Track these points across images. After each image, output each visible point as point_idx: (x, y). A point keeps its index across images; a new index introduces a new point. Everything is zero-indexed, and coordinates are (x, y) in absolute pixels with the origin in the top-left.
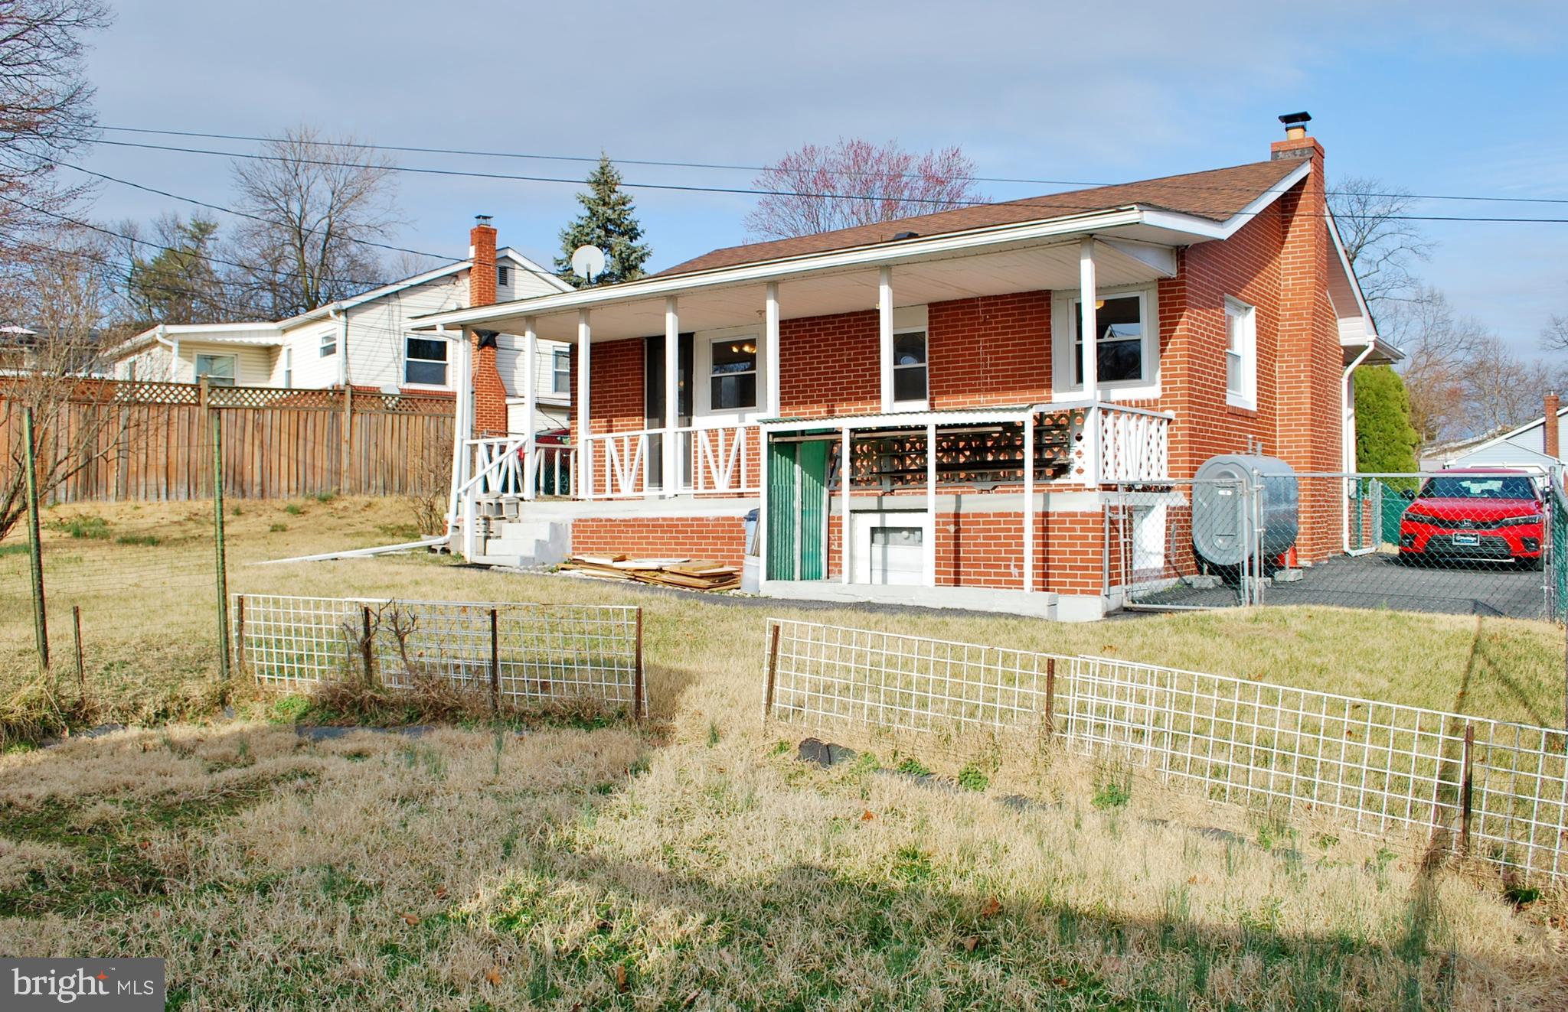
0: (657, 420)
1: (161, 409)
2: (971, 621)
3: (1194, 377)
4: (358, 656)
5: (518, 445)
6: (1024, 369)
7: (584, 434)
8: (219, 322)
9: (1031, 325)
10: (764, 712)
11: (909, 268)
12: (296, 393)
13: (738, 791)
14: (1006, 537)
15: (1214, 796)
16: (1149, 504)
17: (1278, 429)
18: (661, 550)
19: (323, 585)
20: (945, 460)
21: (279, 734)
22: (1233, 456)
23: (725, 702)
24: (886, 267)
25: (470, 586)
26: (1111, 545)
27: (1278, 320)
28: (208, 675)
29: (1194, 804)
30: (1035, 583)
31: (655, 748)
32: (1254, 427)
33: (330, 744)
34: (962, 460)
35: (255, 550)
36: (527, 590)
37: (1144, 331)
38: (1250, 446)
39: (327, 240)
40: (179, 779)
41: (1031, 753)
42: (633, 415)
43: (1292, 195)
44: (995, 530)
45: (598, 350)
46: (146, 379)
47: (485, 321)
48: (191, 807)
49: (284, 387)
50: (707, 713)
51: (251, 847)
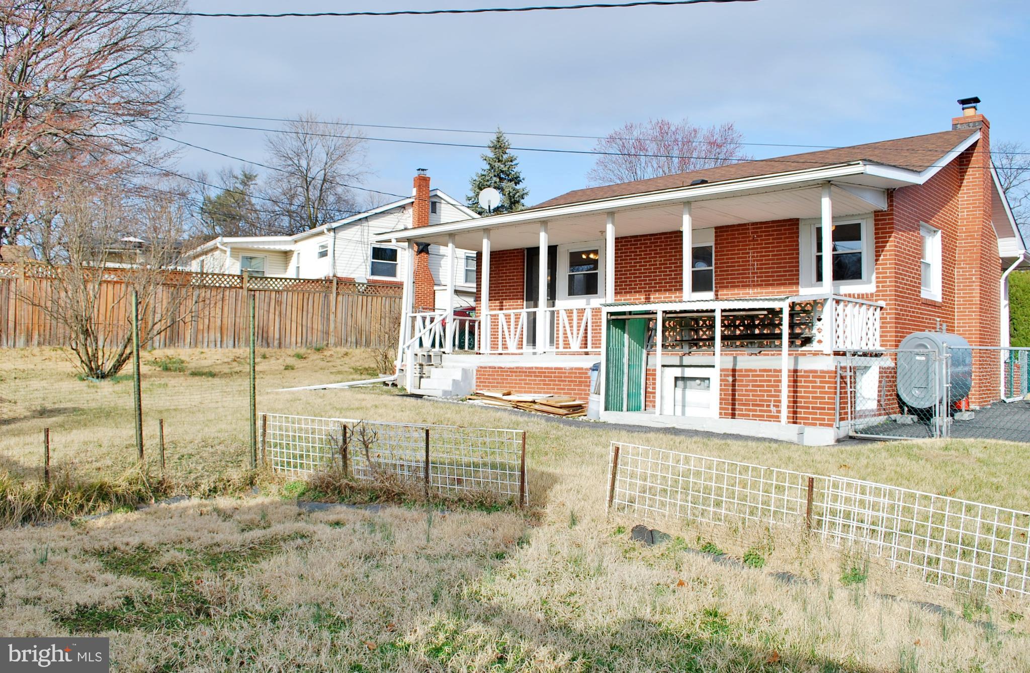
0: (532, 303)
1: (219, 291)
2: (745, 443)
3: (899, 278)
4: (339, 456)
5: (442, 317)
6: (780, 272)
7: (485, 311)
8: (256, 235)
9: (786, 242)
10: (607, 505)
11: (702, 204)
12: (302, 281)
13: (591, 561)
14: (767, 386)
15: (929, 580)
16: (868, 365)
17: (956, 314)
18: (534, 388)
19: (316, 406)
20: (726, 332)
21: (287, 507)
22: (927, 333)
23: (580, 496)
24: (687, 203)
25: (410, 410)
26: (841, 393)
27: (957, 239)
28: (243, 465)
29: (915, 585)
30: (788, 418)
31: (533, 528)
32: (940, 313)
33: (319, 515)
34: (738, 332)
35: (275, 381)
36: (447, 413)
37: (864, 246)
38: (938, 326)
39: (323, 184)
40: (222, 536)
41: (796, 542)
42: (517, 299)
43: (967, 154)
44: (760, 381)
45: (496, 256)
46: (210, 271)
47: (423, 237)
48: (229, 556)
49: (295, 277)
50: (568, 504)
51: (266, 587)
